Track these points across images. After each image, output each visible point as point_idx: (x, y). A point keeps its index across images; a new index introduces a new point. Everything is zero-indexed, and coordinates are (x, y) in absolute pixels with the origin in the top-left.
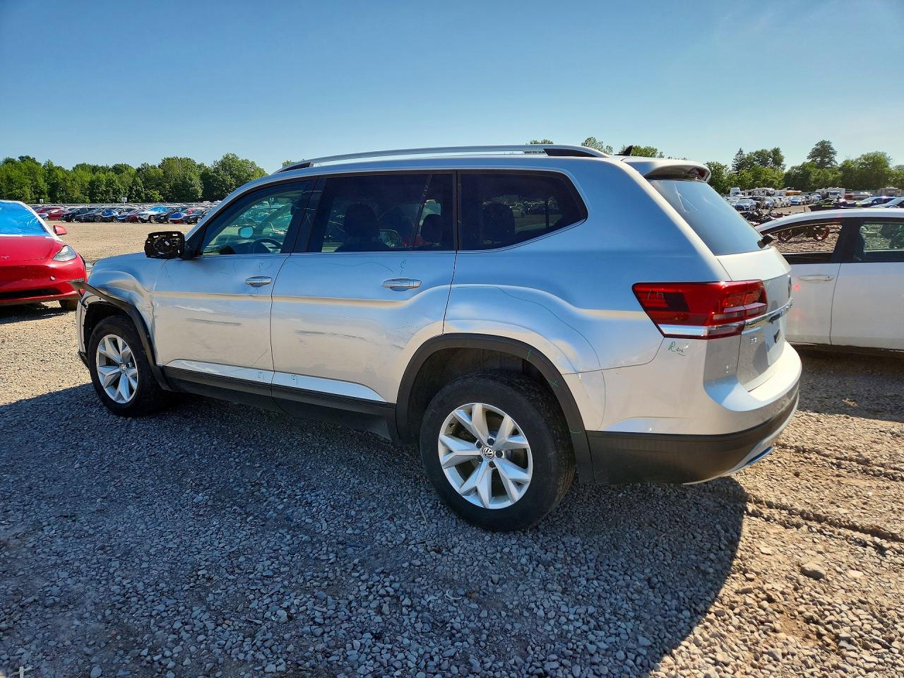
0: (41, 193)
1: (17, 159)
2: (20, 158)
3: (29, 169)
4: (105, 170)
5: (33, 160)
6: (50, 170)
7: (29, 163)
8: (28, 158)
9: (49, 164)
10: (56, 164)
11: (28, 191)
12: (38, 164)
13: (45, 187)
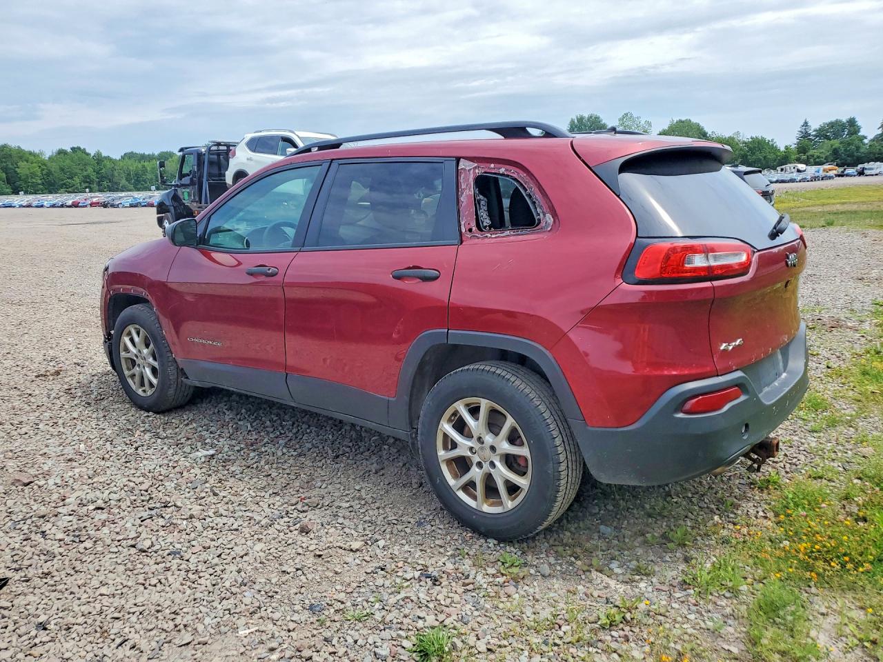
0: (91, 182)
1: (69, 150)
2: (71, 149)
3: (80, 159)
4: (150, 158)
5: (84, 151)
6: (99, 159)
7: (79, 153)
8: (79, 148)
9: (99, 154)
10: (104, 154)
11: (77, 180)
12: (88, 154)
13: (94, 177)
